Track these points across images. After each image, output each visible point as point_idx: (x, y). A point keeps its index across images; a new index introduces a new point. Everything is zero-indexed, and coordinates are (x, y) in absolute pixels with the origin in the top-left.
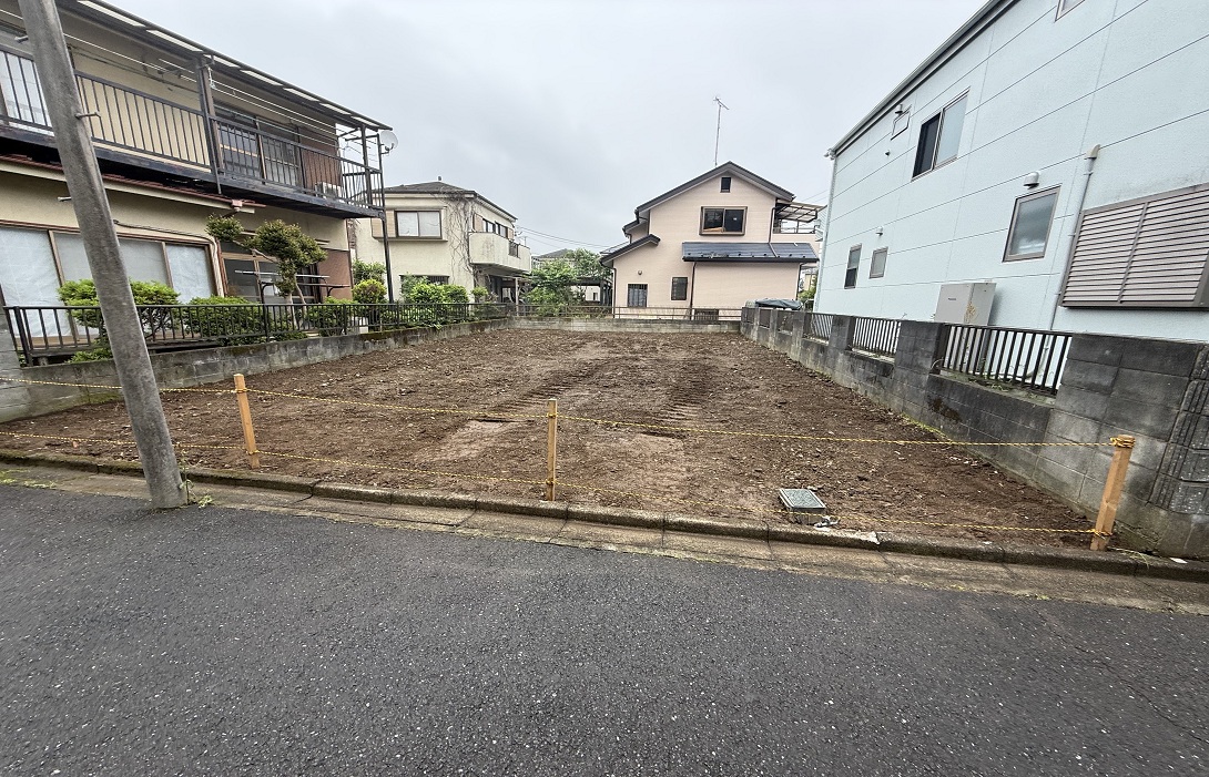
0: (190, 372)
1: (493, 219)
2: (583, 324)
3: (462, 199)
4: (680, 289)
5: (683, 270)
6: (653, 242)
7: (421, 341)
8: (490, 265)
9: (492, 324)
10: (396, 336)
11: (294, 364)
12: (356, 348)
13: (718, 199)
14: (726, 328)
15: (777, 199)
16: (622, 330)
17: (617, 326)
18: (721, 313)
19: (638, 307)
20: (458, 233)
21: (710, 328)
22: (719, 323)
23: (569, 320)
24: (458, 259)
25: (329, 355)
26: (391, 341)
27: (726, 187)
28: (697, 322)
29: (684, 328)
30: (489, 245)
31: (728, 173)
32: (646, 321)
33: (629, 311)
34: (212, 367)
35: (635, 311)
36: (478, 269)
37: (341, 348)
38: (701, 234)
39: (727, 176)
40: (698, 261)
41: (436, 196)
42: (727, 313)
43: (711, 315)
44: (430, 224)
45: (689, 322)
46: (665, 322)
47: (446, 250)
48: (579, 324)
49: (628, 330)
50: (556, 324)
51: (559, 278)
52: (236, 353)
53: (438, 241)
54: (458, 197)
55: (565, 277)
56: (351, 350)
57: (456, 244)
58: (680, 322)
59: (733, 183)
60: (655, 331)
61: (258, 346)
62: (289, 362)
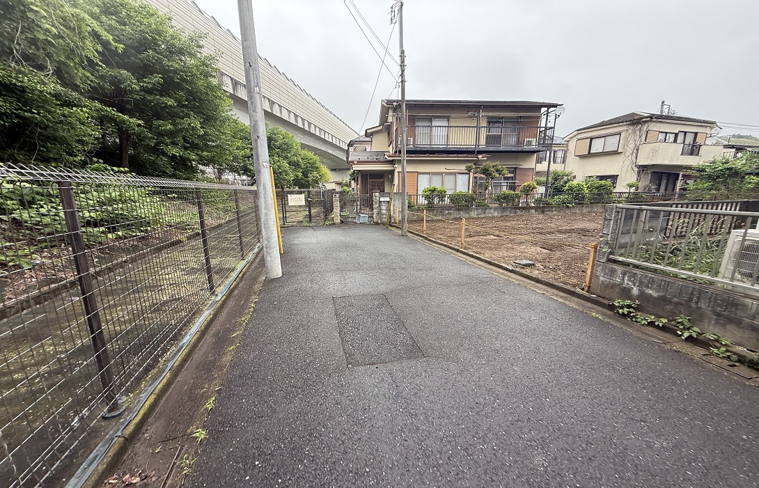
3: (639, 123)
7: (555, 212)
10: (537, 209)
11: (479, 216)
12: (511, 212)
20: (632, 146)
24: (628, 163)
25: (496, 214)
36: (643, 169)
37: (502, 212)
41: (621, 124)
44: (611, 144)
47: (620, 158)
53: (616, 153)
54: (635, 121)
56: (508, 213)
57: (629, 153)
61: (467, 208)
62: (477, 215)
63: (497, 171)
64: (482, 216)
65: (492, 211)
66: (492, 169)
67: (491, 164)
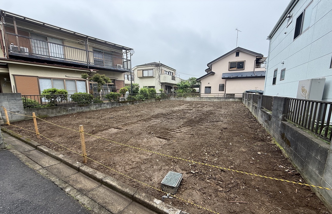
0: (67, 111)
1: (168, 70)
2: (190, 99)
3: (158, 66)
4: (222, 88)
5: (222, 82)
6: (213, 74)
7: (138, 103)
8: (165, 83)
9: (163, 99)
10: (130, 102)
11: (97, 109)
12: (117, 105)
13: (234, 59)
14: (237, 100)
15: (257, 57)
16: (202, 100)
17: (200, 99)
18: (235, 95)
19: (208, 93)
20: (157, 75)
21: (231, 100)
22: (234, 98)
23: (186, 98)
24: (157, 81)
25: (108, 107)
26: (128, 103)
27: (237, 55)
28: (226, 98)
29: (222, 100)
30: (165, 78)
31: (238, 50)
32: (209, 98)
33: (205, 95)
34: (74, 110)
35: (207, 95)
36: (162, 84)
37: (112, 105)
38: (229, 70)
39: (238, 51)
40: (227, 78)
41: (152, 66)
42: (237, 95)
43: (232, 96)
44: (151, 73)
45: (225, 98)
46: (215, 98)
47: (154, 79)
48: (188, 99)
49: (203, 100)
50: (182, 99)
51: (184, 86)
52: (80, 106)
53: (152, 77)
54: (158, 65)
55: (186, 85)
56: (115, 105)
57: (157, 78)
58: (221, 98)
59: (240, 54)
60: (212, 101)
61: (87, 104)
62: (96, 108)
63: (105, 80)
64: (99, 109)
65: (106, 105)
66: (102, 79)
67: (101, 76)
